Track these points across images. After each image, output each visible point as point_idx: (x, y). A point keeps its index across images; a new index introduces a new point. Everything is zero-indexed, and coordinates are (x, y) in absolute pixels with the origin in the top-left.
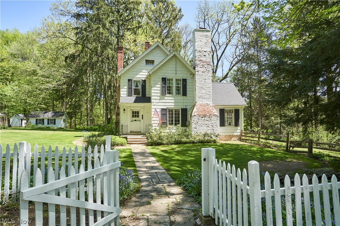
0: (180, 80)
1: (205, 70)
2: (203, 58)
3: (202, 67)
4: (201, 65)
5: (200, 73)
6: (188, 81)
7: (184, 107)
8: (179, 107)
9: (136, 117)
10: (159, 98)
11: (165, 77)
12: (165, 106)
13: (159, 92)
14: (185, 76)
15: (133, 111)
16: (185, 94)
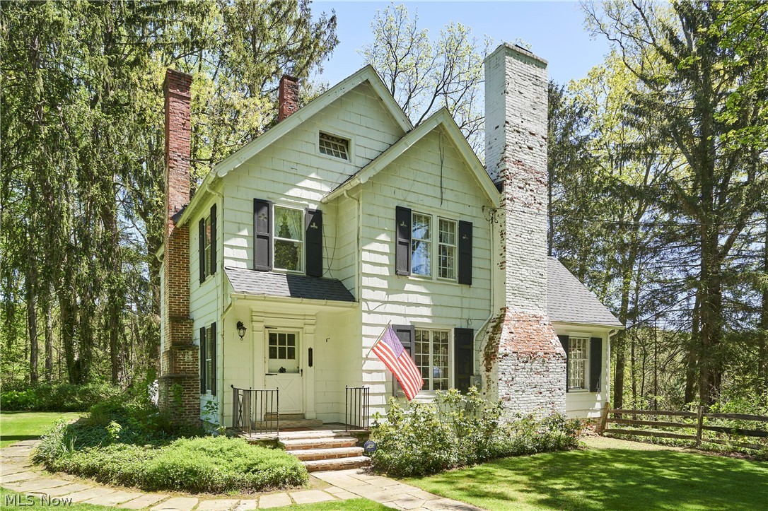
0: (452, 224)
1: (530, 198)
2: (526, 157)
3: (522, 186)
4: (520, 177)
5: (517, 206)
6: (475, 232)
7: (465, 326)
8: (449, 327)
9: (283, 356)
10: (384, 284)
11: (405, 205)
12: (405, 315)
13: (385, 260)
14: (467, 211)
15: (273, 331)
16: (466, 277)
